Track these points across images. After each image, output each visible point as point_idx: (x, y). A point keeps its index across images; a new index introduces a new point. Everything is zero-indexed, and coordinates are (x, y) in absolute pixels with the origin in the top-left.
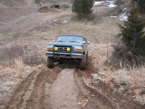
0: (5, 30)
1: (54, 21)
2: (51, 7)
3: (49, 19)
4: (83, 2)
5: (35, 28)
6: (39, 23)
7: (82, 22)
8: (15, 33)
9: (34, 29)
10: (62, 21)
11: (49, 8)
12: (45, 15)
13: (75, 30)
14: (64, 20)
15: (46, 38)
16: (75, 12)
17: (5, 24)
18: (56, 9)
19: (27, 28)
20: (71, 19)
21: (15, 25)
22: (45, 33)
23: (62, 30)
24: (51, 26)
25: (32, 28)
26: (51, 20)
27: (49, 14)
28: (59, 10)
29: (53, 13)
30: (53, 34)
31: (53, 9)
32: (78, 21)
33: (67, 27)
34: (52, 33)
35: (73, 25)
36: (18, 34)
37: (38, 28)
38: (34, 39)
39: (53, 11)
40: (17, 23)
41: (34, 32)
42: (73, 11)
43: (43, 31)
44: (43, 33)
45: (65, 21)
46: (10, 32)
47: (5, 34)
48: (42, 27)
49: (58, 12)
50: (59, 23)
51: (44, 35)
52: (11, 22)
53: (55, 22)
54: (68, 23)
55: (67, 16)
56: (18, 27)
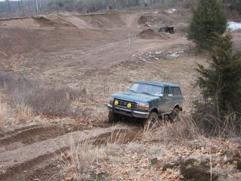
0: (79, 63)
1: (156, 53)
2: (160, 30)
3: (150, 50)
4: (206, 24)
5: (122, 62)
6: (131, 55)
7: (201, 58)
8: (89, 68)
9: (119, 64)
10: (170, 54)
11: (156, 32)
12: (146, 43)
13: (185, 70)
14: (173, 53)
15: (132, 79)
16: (194, 40)
17: (83, 53)
18: (168, 34)
19: (110, 62)
20: (185, 51)
21: (95, 56)
22: (134, 72)
23: (163, 70)
24: (148, 61)
25: (118, 62)
26: (152, 52)
27: (153, 42)
28: (171, 36)
29: (161, 40)
30: (146, 74)
31: (162, 34)
32: (196, 55)
33: (173, 64)
34: (144, 72)
35: (185, 62)
36: (93, 71)
37: (127, 64)
38: (113, 79)
39: (161, 37)
40: (100, 53)
41: (118, 69)
42: (190, 38)
43: (132, 69)
44: (131, 72)
45: (174, 55)
46: (84, 67)
47: (75, 68)
48: (134, 62)
49: (169, 39)
50: (163, 57)
51: (131, 75)
52: (93, 51)
53: (156, 56)
54: (178, 57)
55: (182, 45)
56: (99, 59)
